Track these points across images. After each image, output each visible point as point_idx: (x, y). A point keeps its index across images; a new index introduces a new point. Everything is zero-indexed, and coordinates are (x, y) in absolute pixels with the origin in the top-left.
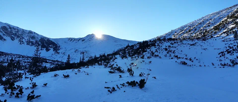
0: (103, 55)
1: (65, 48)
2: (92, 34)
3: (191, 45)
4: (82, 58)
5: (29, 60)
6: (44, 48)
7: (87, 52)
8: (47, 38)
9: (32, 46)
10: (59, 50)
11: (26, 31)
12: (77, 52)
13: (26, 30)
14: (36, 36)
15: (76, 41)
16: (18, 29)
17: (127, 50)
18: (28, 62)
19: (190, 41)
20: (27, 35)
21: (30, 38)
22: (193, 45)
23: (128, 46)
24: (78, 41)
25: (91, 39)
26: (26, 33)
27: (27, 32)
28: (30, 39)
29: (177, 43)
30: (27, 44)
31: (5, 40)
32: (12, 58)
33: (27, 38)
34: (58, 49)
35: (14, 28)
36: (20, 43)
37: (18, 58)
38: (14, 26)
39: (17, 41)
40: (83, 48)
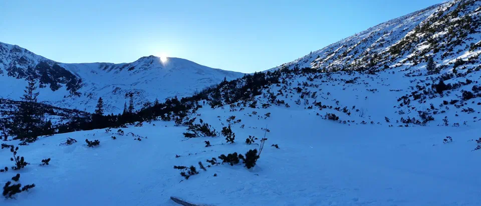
0: (173, 100)
1: (93, 84)
2: (150, 56)
3: (347, 82)
4: (128, 106)
5: (14, 108)
6: (46, 82)
7: (138, 93)
8: (53, 61)
9: (21, 78)
10: (79, 87)
11: (6, 47)
12: (117, 92)
13: (7, 45)
14: (30, 57)
15: (116, 70)
17: (222, 91)
18: (11, 112)
19: (345, 73)
20: (10, 56)
21: (16, 62)
22: (351, 82)
23: (225, 82)
24: (121, 69)
25: (149, 65)
26: (6, 51)
27: (10, 49)
28: (15, 64)
29: (321, 78)
30: (10, 74)
33: (9, 62)
34: (77, 86)
40: (131, 85)
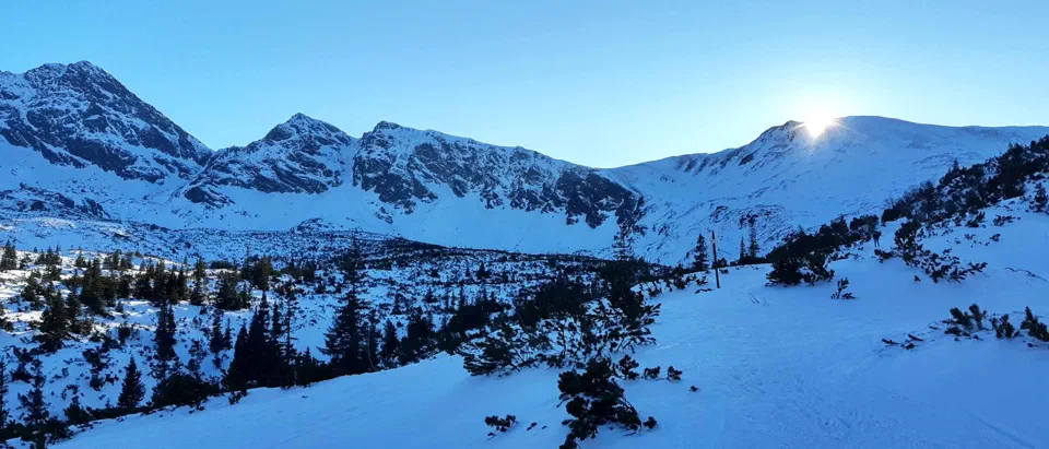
1: (668, 204)
2: (787, 124)
4: (748, 244)
5: (541, 268)
6: (578, 212)
7: (768, 213)
8: (587, 168)
9: (533, 209)
10: (640, 214)
11: (501, 153)
12: (720, 217)
13: (503, 149)
14: (543, 166)
15: (713, 167)
16: (473, 146)
17: (949, 193)
18: (538, 277)
20: (510, 169)
21: (522, 179)
23: (956, 172)
24: (723, 164)
25: (786, 146)
26: (504, 162)
27: (509, 156)
28: (520, 183)
30: (515, 205)
31: (432, 197)
32: (482, 267)
33: (511, 181)
35: (460, 144)
36: (488, 202)
37: (500, 265)
38: (458, 140)
39: (473, 195)
40: (750, 197)
